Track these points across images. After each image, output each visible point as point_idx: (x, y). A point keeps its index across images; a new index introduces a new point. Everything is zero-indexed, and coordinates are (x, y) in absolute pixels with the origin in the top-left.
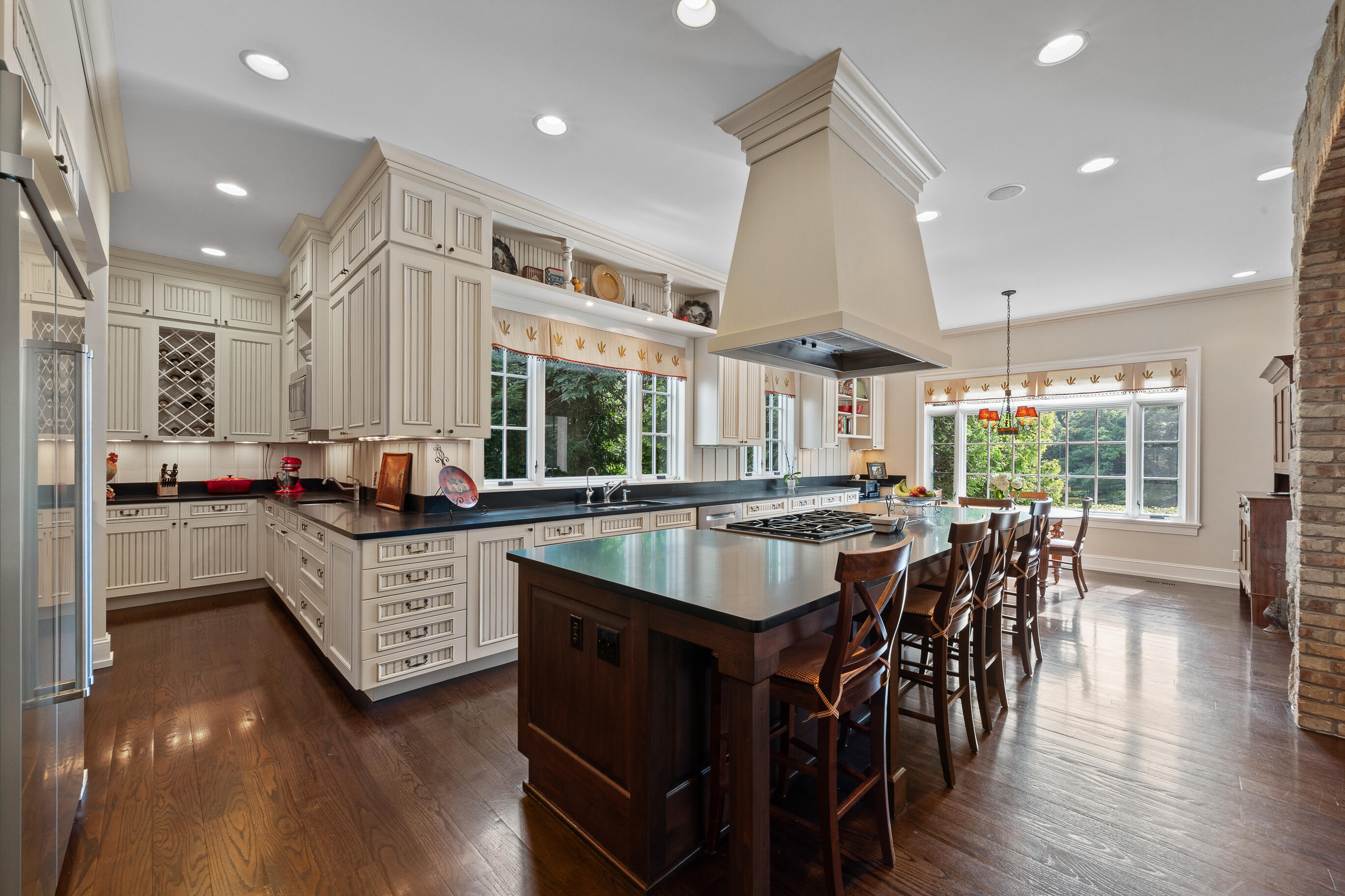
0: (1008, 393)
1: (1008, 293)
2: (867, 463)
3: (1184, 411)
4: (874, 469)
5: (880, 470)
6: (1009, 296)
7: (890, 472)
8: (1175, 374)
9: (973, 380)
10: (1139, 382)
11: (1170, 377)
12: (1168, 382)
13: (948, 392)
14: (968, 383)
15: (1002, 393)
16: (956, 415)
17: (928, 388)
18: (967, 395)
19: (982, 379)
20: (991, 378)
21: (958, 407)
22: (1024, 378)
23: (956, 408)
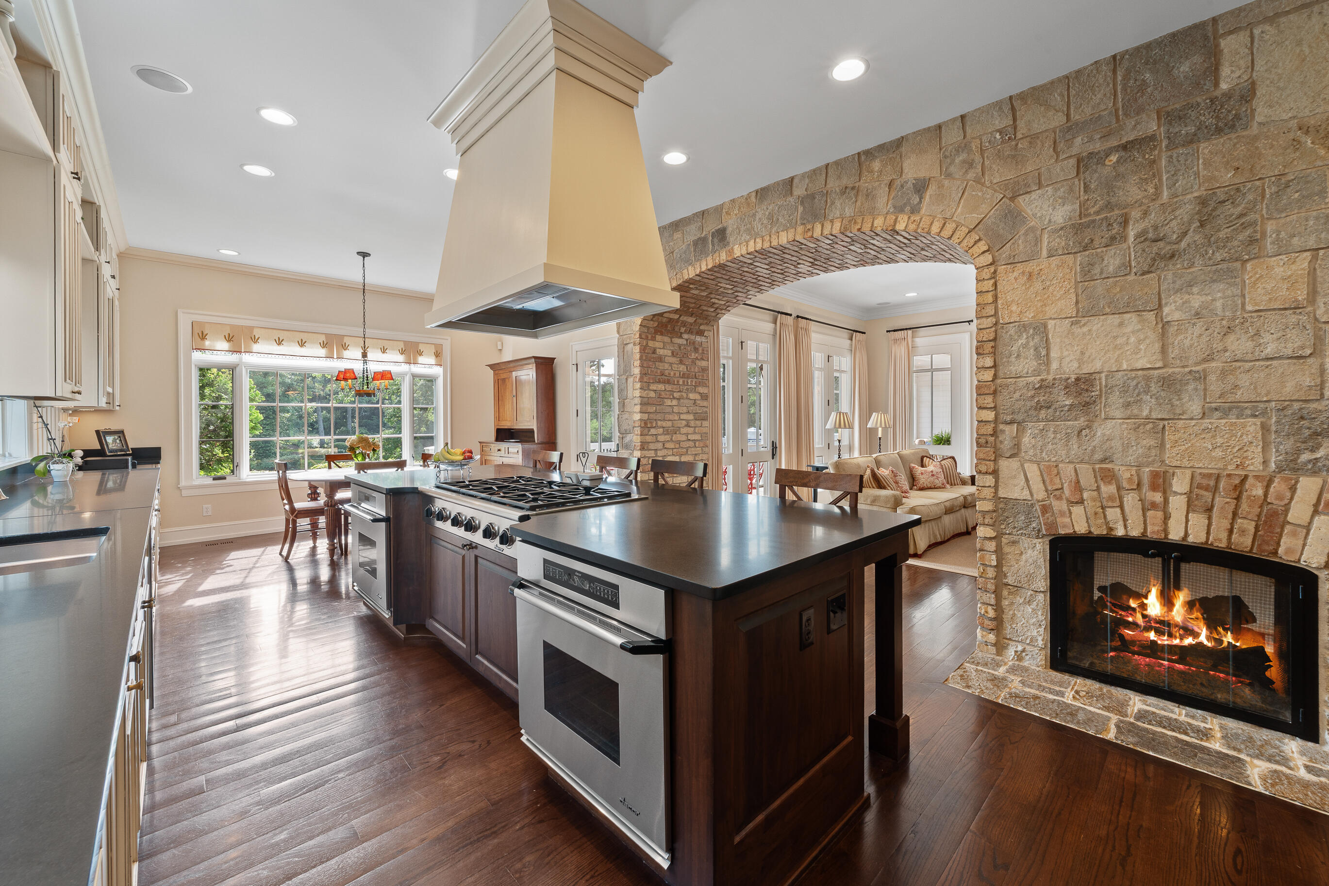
0: (364, 355)
1: (364, 255)
2: (98, 432)
3: (440, 383)
4: (110, 439)
5: (118, 441)
6: (364, 258)
7: (134, 443)
8: (437, 355)
9: (263, 330)
10: (415, 359)
11: (434, 357)
12: (432, 360)
13: (229, 339)
14: (257, 333)
15: (358, 354)
16: (238, 369)
17: (197, 330)
18: (256, 347)
19: (275, 331)
20: (285, 332)
21: (241, 359)
22: (323, 338)
23: (238, 360)
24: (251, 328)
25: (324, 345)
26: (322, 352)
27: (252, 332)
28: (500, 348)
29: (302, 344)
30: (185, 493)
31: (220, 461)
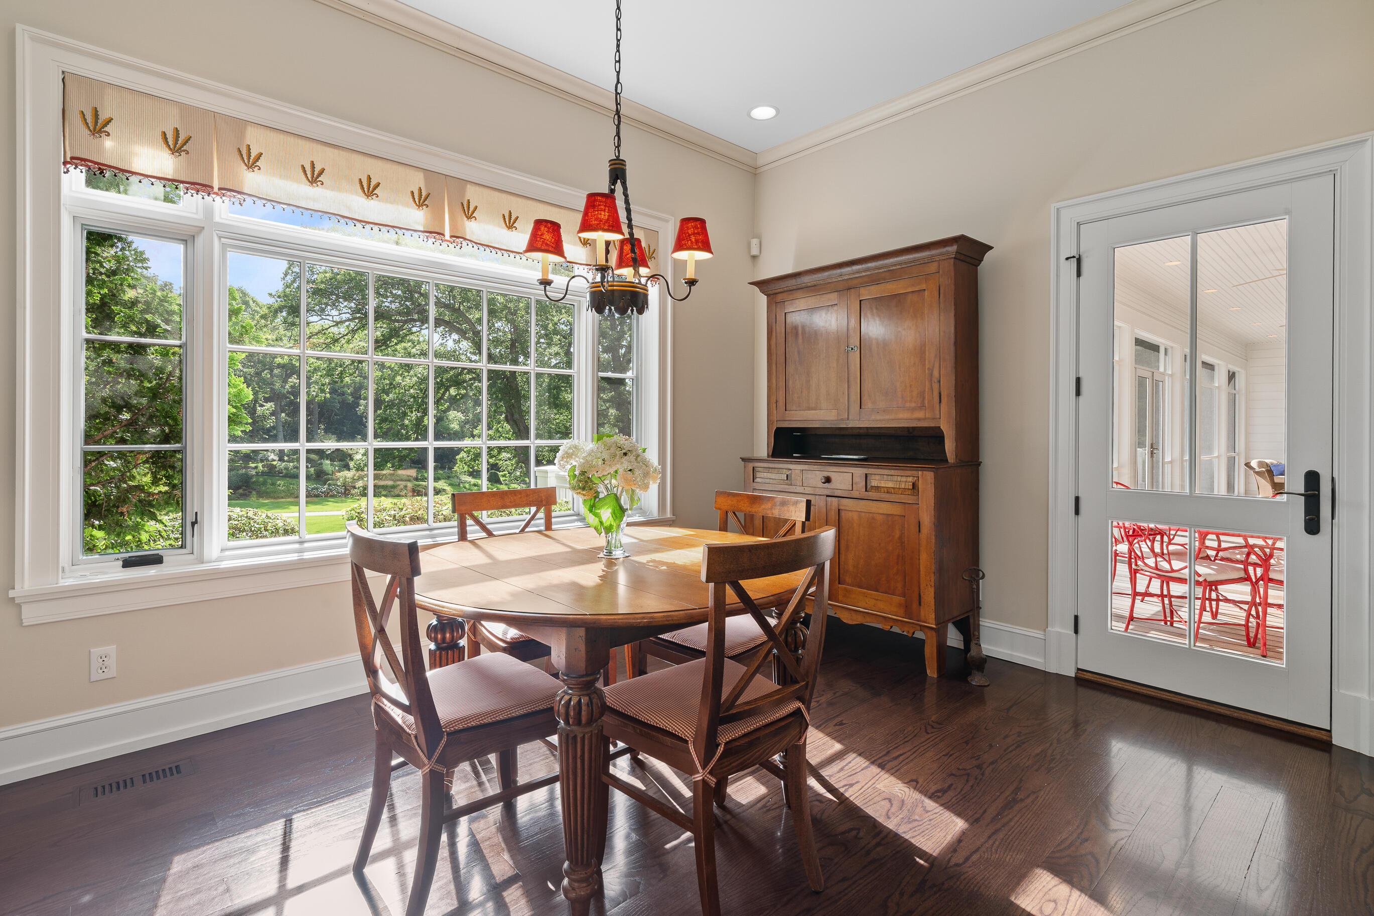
9: (270, 132)
13: (176, 144)
14: (255, 139)
16: (200, 241)
17: (79, 104)
18: (251, 180)
19: (301, 142)
20: (329, 150)
21: (209, 213)
22: (417, 181)
23: (200, 216)
24: (240, 125)
25: (421, 200)
26: (417, 217)
27: (241, 135)
28: (755, 252)
29: (370, 189)
30: (30, 615)
31: (147, 508)
